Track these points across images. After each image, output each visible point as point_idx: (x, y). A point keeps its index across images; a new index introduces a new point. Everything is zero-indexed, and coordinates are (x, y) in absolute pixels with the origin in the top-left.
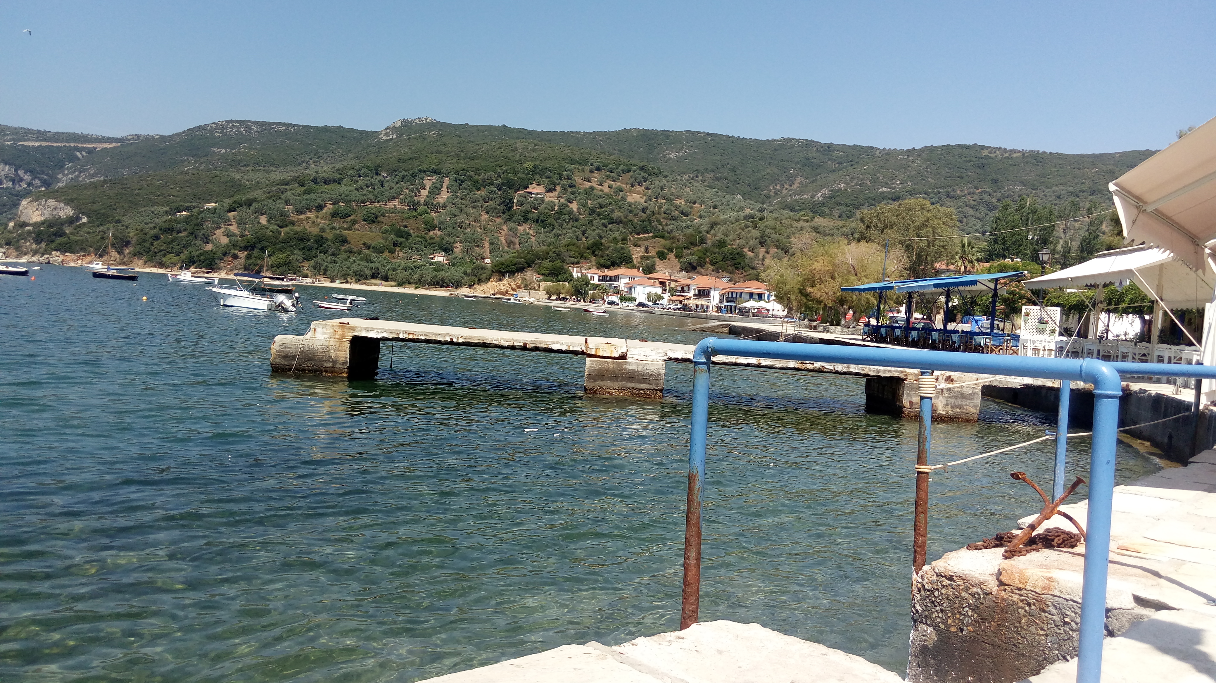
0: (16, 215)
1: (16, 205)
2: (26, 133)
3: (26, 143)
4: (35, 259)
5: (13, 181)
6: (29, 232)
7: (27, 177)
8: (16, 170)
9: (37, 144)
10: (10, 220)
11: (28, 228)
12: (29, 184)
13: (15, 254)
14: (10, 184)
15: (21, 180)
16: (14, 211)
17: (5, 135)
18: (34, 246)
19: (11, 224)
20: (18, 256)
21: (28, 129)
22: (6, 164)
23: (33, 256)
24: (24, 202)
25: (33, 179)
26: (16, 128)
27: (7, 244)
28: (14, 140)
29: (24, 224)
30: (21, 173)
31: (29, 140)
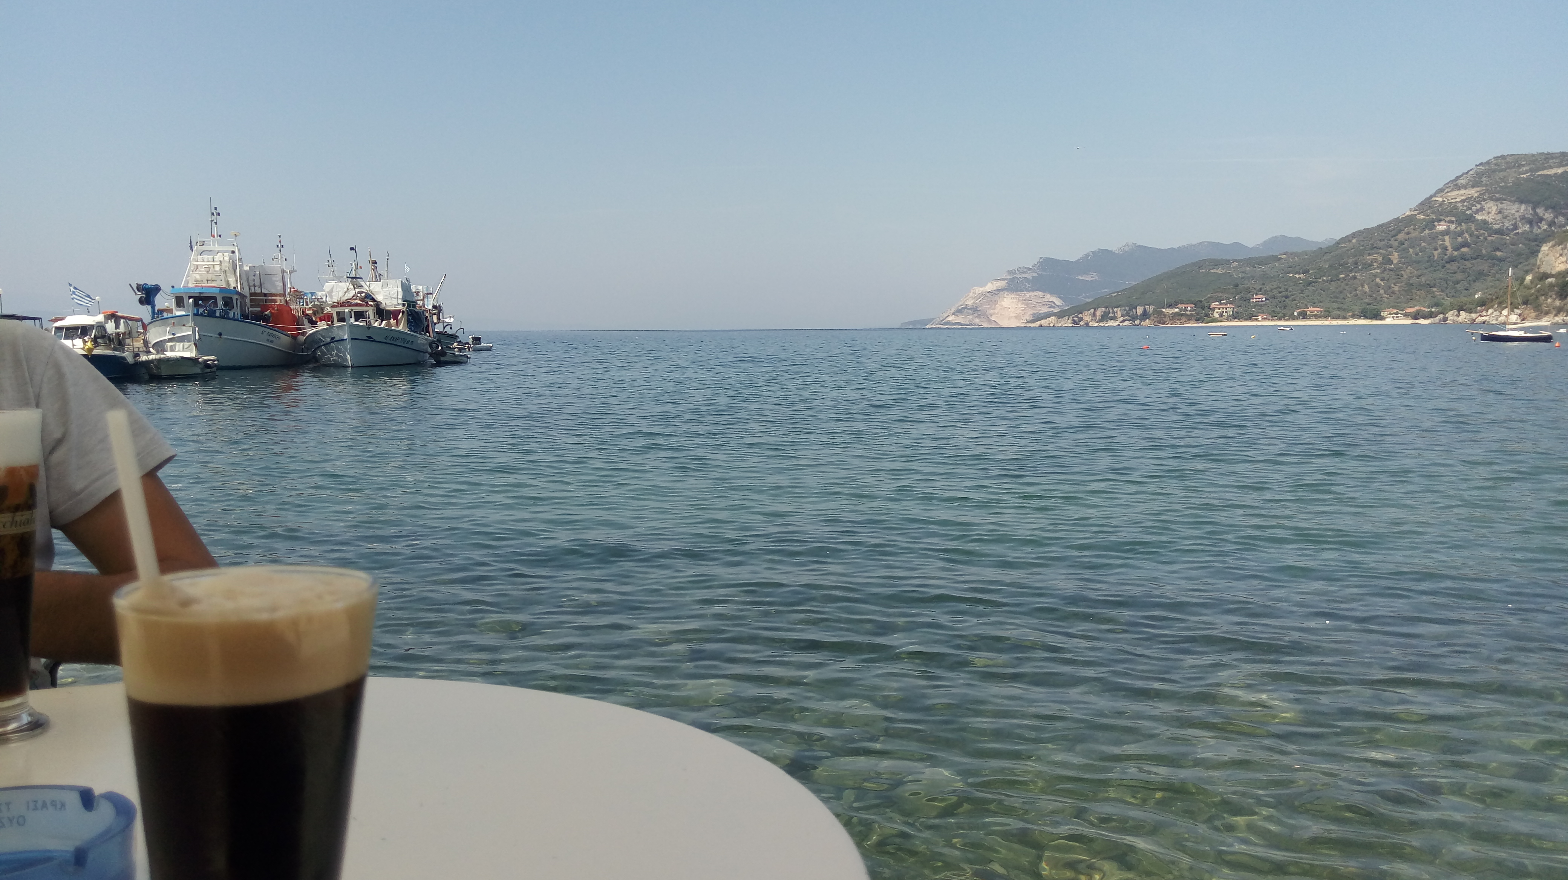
0: (1535, 265)
1: (1535, 252)
2: (1547, 159)
4: (1559, 319)
5: (1530, 222)
6: (1551, 285)
7: (1549, 216)
8: (1534, 209)
9: (1560, 171)
10: (1527, 272)
11: (1550, 280)
12: (1551, 224)
13: (1533, 314)
14: (1527, 227)
15: (1541, 220)
16: (1532, 261)
17: (1520, 166)
18: (1558, 303)
19: (1529, 278)
20: (1538, 318)
21: (1549, 154)
22: (1521, 202)
23: (1556, 315)
24: (1545, 248)
25: (1556, 217)
26: (1533, 155)
27: (1526, 303)
28: (1531, 170)
29: (1546, 276)
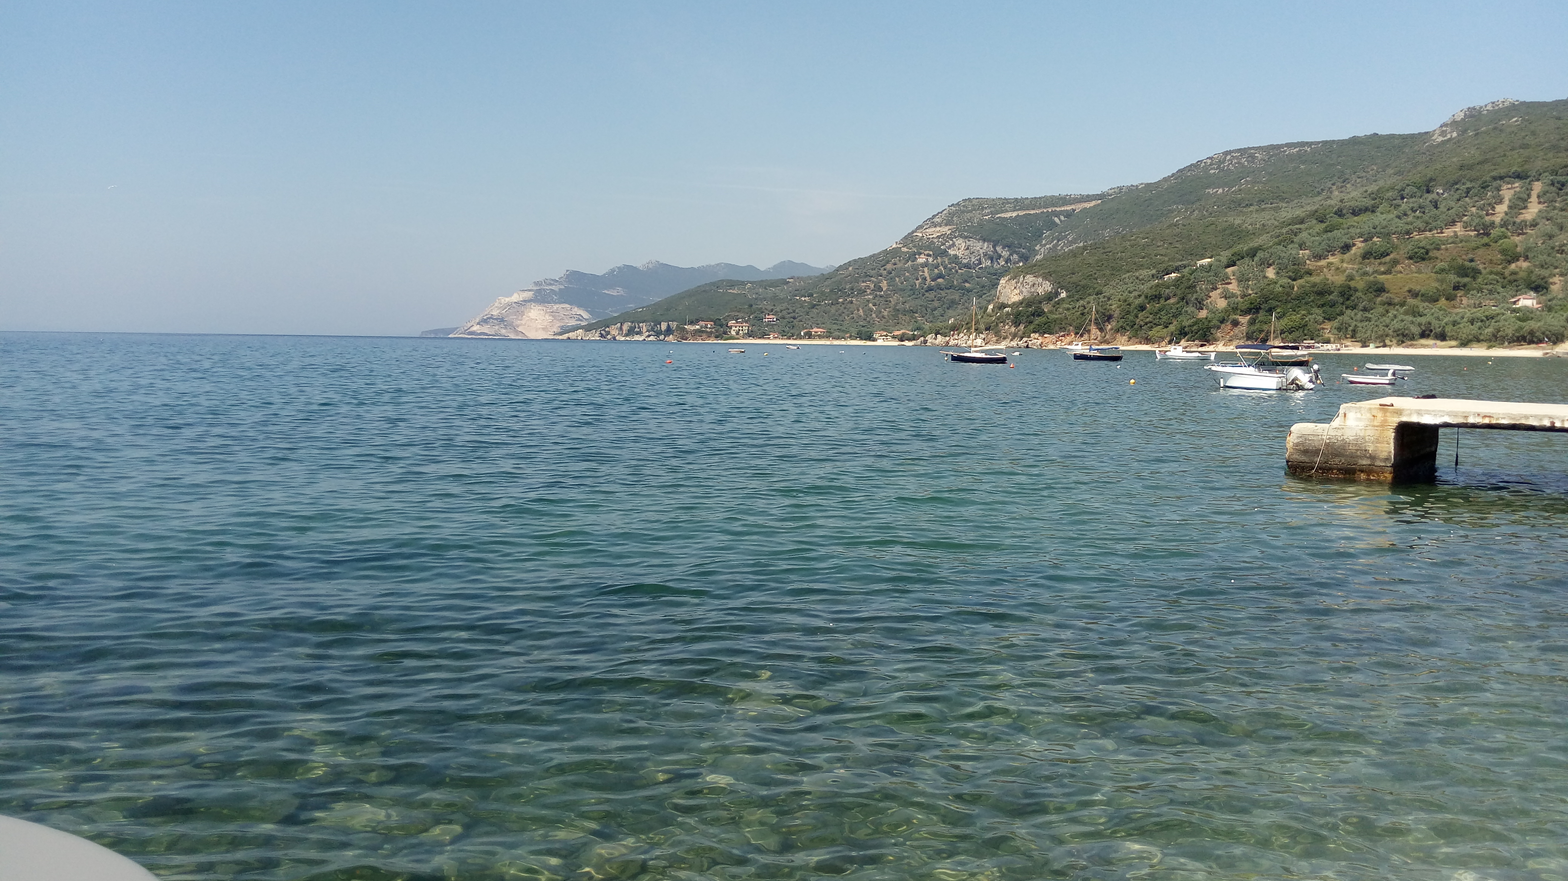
0: (995, 296)
1: (995, 285)
2: (1004, 204)
3: (1003, 215)
4: (1014, 343)
5: (992, 259)
6: (1008, 314)
7: (1005, 253)
8: (994, 247)
9: (1014, 214)
10: (989, 302)
11: (1007, 309)
12: (1008, 261)
13: (995, 339)
14: (989, 263)
15: (1000, 256)
16: (993, 292)
17: (983, 208)
18: (1013, 329)
19: (991, 307)
20: (998, 342)
21: (1005, 199)
22: (984, 241)
23: (1011, 340)
24: (1002, 281)
25: (1011, 254)
26: (993, 200)
27: (987, 329)
28: (992, 213)
29: (1003, 306)
30: (999, 249)
31: (1007, 211)
